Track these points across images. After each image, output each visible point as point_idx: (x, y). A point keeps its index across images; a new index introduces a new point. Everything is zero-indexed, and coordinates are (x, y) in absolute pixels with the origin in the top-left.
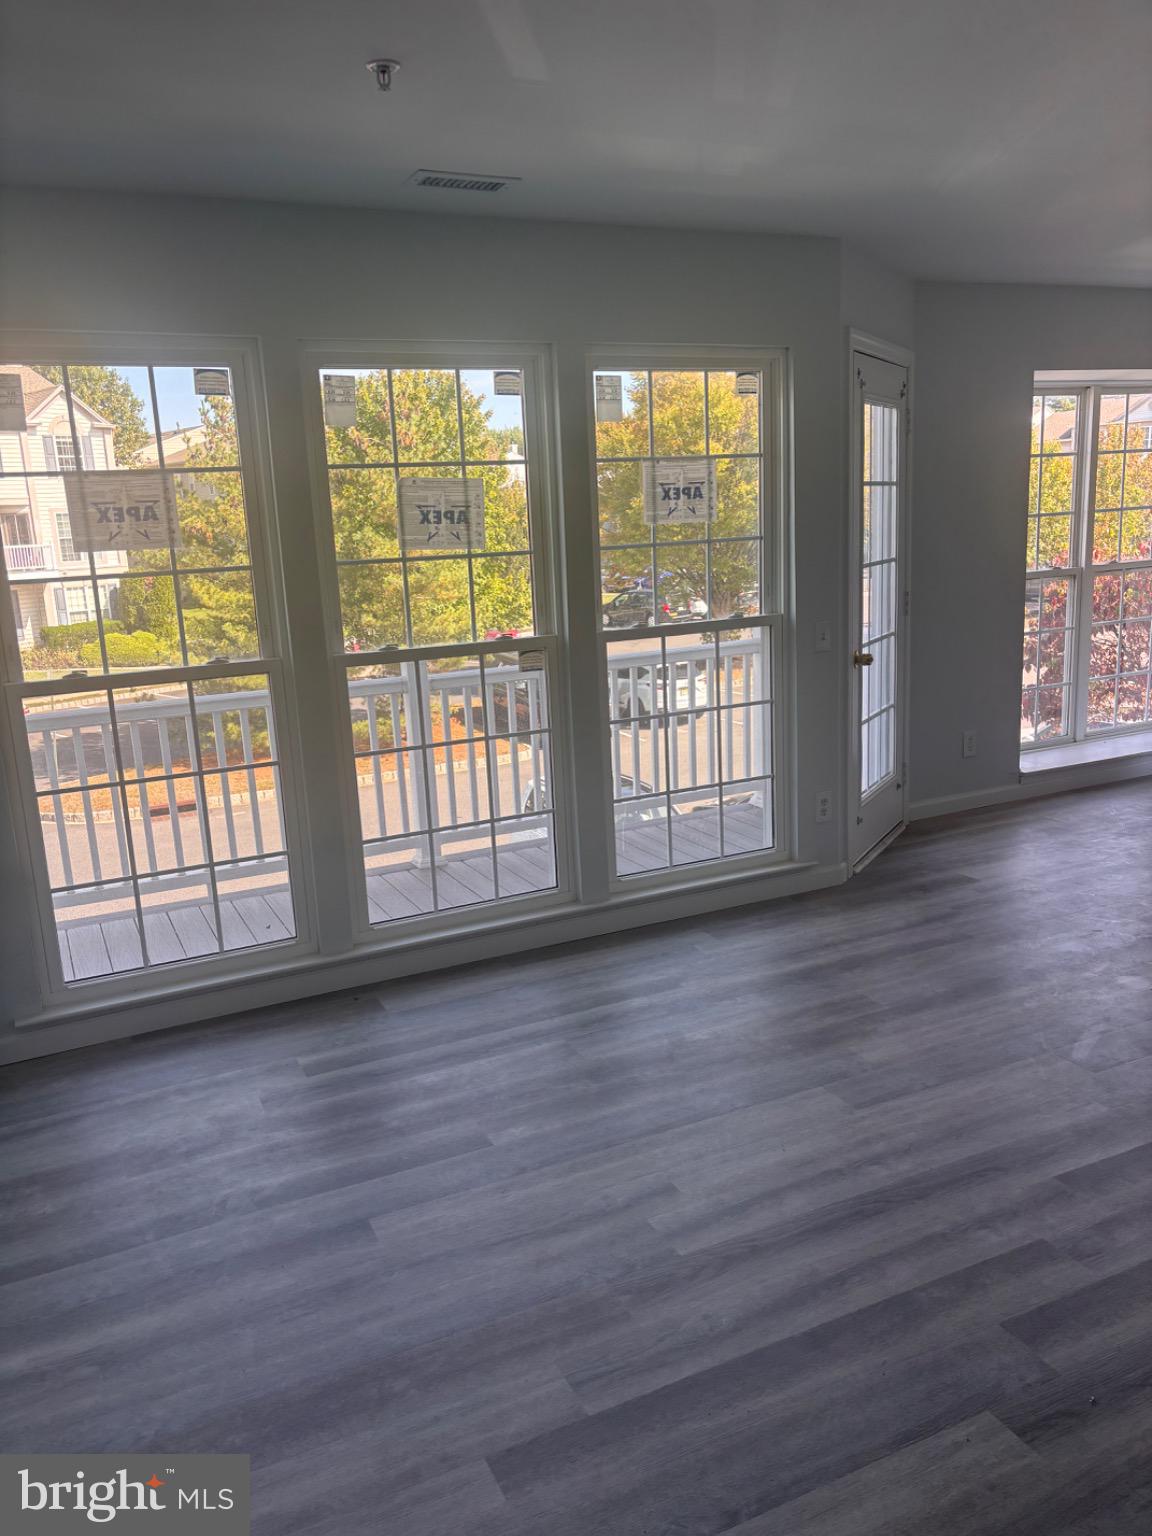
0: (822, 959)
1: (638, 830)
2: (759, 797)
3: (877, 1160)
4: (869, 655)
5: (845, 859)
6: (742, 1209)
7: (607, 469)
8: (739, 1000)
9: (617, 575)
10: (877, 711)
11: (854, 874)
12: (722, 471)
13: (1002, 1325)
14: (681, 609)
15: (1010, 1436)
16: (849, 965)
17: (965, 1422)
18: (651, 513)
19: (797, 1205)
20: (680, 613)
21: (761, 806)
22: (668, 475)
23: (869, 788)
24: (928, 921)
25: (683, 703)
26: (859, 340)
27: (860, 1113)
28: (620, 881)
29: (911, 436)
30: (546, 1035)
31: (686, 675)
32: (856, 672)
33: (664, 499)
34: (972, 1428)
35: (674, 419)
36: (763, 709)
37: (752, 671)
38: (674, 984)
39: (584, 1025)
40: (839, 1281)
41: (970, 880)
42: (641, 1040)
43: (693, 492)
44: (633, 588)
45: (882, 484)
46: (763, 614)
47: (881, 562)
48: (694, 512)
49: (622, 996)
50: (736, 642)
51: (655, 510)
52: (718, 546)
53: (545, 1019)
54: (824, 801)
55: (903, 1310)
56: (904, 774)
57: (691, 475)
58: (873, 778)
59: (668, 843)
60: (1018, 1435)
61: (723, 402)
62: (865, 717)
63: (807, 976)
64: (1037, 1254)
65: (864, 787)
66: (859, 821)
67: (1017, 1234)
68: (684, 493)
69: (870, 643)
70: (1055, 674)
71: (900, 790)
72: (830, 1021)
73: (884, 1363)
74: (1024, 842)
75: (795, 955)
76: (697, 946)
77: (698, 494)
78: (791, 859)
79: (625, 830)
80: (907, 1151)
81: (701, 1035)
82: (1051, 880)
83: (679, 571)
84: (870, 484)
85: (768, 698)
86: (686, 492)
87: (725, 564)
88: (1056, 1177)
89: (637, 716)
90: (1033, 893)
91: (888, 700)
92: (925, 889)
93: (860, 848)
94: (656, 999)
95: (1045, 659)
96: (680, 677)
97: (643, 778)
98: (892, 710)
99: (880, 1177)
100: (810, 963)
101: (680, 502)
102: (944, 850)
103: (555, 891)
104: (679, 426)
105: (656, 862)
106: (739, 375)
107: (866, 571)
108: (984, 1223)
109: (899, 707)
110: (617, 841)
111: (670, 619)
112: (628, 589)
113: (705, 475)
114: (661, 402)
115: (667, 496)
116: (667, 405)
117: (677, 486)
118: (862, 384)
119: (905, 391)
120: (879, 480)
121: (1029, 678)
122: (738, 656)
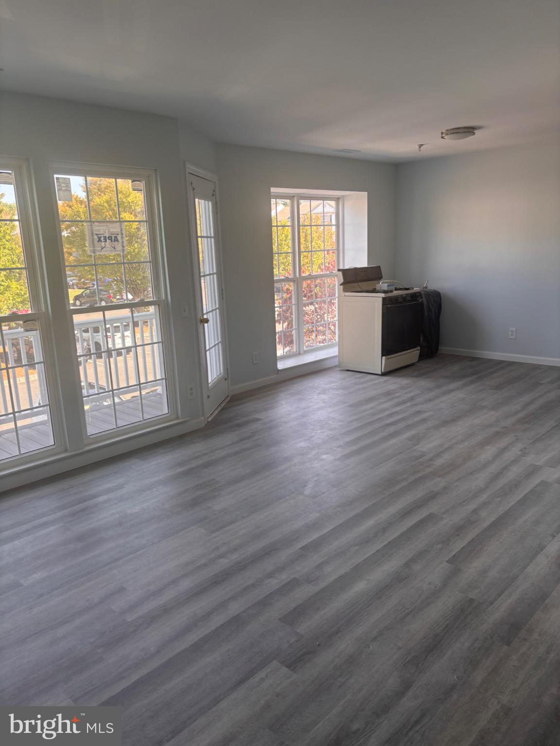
0: (194, 464)
1: (99, 411)
2: (160, 389)
3: (222, 556)
4: (207, 319)
5: (203, 415)
6: (159, 592)
7: (72, 226)
8: (154, 490)
9: (83, 280)
10: (213, 344)
11: (208, 422)
12: (134, 229)
13: (279, 619)
14: (118, 297)
15: (285, 670)
16: (207, 465)
17: (265, 668)
18: (92, 249)
19: (186, 584)
20: (118, 299)
21: (161, 393)
22: (100, 230)
23: (212, 381)
24: (242, 440)
25: (119, 345)
26: (190, 168)
27: (214, 535)
28: (89, 438)
29: (219, 215)
30: (52, 523)
31: (119, 330)
32: (201, 327)
33: (98, 242)
34: (269, 670)
35: (107, 202)
36: (159, 345)
37: (153, 327)
38: (121, 487)
39: (73, 514)
40: (207, 616)
41: (259, 420)
42: (106, 516)
43: (113, 239)
44: (92, 287)
45: (207, 237)
46: (155, 299)
47: (210, 275)
48: (115, 248)
49: (94, 497)
50: (147, 313)
51: (94, 247)
52: (134, 266)
53: (51, 514)
54: (191, 389)
55: (237, 623)
56: (228, 373)
57: (111, 230)
58: (214, 376)
59: (114, 416)
60: (288, 668)
61: (131, 195)
62: (207, 348)
63: (187, 473)
64: (293, 584)
65: (210, 381)
66: (208, 397)
67: (284, 577)
68: (109, 239)
69: (207, 313)
70: (290, 325)
71: (227, 381)
72: (198, 493)
73: (228, 650)
74: (281, 400)
75: (180, 464)
76: (132, 466)
77: (116, 240)
78: (177, 418)
79: (91, 412)
80: (235, 550)
81: (137, 509)
82: (292, 416)
83: (115, 278)
84: (201, 237)
85: (160, 340)
86: (110, 238)
87: (139, 275)
88: (299, 549)
89: (95, 352)
90: (286, 423)
91: (218, 339)
92: (239, 426)
93: (210, 410)
94: (111, 495)
95: (286, 318)
96: (126, 330)
97: (100, 383)
98: (220, 344)
99: (224, 563)
100: (188, 467)
101: (107, 243)
102: (249, 406)
103: (54, 447)
104: (110, 206)
105: (108, 426)
106: (133, 182)
107: (202, 279)
108: (270, 575)
109: (223, 342)
110: (86, 416)
111: (112, 302)
112: (89, 287)
113: (119, 230)
114: (99, 193)
115: (100, 240)
116: (103, 195)
117: (104, 235)
118: (194, 189)
119: (214, 193)
120: (205, 235)
121: (279, 327)
122: (146, 321)
